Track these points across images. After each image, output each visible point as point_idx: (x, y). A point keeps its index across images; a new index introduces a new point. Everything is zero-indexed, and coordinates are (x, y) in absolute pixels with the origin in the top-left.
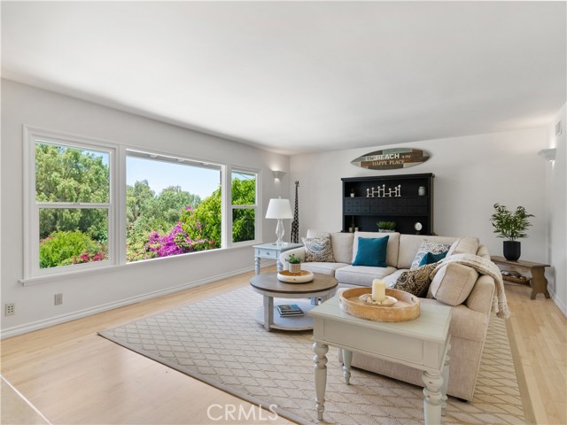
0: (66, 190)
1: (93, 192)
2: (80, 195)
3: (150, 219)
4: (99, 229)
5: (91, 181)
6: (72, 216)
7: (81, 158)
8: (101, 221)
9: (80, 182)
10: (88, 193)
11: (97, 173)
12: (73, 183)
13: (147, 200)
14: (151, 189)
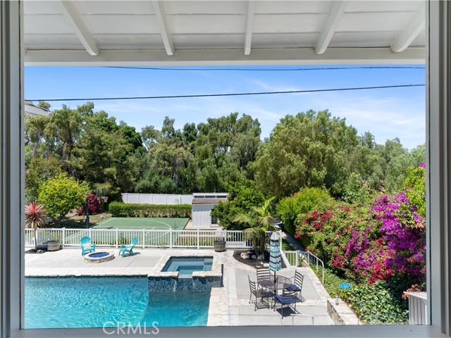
0: (314, 152)
1: (336, 152)
2: (326, 156)
3: (399, 178)
4: (342, 186)
5: (335, 142)
6: (319, 174)
7: (327, 123)
8: (345, 179)
9: (326, 143)
10: (332, 153)
11: (340, 134)
12: (319, 145)
13: (395, 158)
14: (404, 147)
